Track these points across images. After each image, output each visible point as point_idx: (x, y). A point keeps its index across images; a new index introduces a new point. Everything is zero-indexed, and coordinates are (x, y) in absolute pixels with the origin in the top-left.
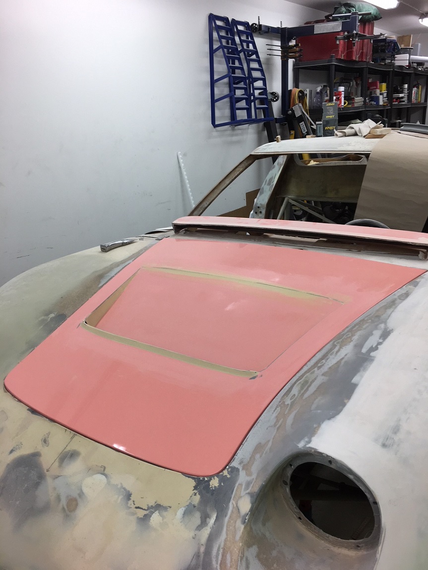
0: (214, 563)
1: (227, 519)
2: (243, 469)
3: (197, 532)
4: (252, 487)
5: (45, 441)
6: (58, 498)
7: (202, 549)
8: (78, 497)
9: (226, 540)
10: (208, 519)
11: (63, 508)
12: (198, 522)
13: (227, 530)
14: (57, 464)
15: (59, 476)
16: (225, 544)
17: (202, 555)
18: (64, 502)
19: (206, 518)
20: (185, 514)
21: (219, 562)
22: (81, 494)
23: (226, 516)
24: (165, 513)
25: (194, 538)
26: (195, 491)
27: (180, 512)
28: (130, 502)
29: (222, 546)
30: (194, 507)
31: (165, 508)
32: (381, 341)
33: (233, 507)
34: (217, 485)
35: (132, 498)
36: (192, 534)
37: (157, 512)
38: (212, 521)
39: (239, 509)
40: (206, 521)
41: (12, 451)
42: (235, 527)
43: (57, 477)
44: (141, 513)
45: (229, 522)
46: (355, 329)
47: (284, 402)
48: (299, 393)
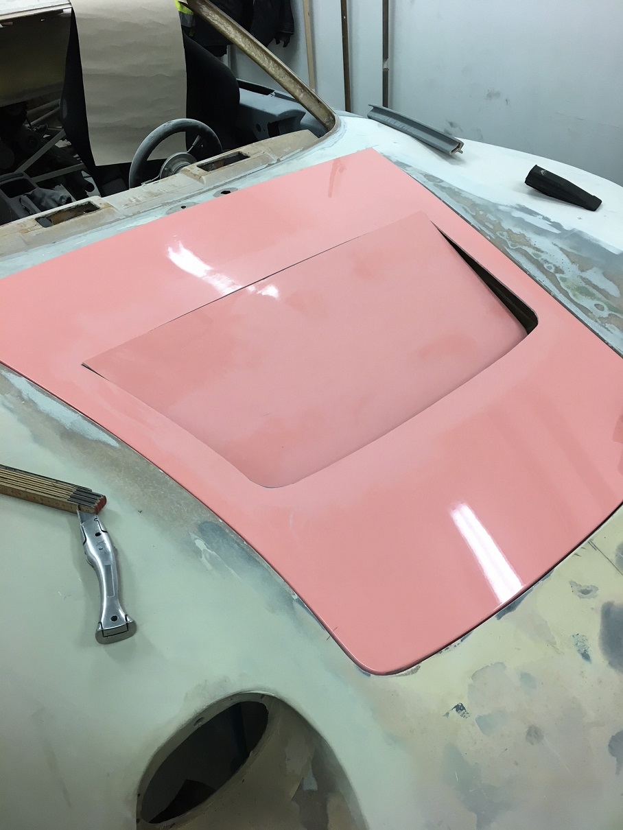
5: (586, 592)
41: (586, 656)
46: (491, 227)
47: (600, 318)
48: (599, 299)
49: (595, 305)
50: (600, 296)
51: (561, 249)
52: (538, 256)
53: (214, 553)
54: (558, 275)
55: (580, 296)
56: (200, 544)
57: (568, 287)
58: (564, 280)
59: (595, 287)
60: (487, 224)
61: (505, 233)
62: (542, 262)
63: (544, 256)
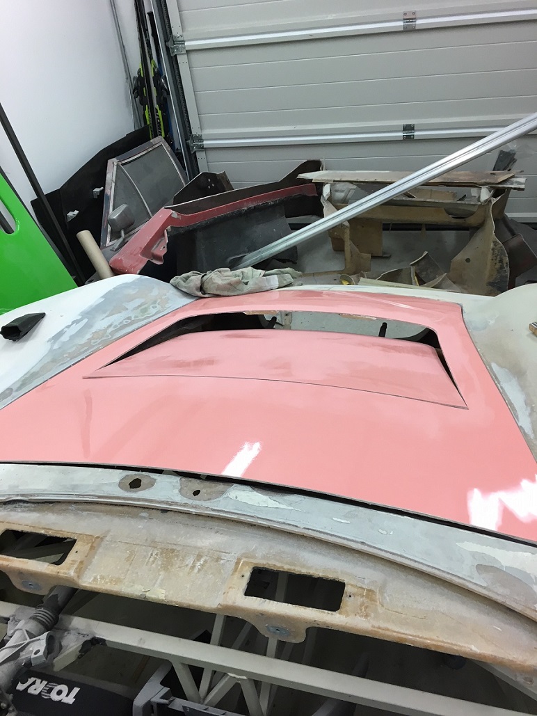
54: (133, 319)
59: (140, 306)
62: (121, 325)
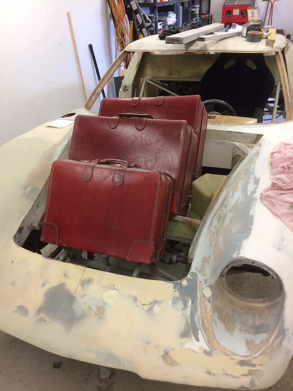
0: (198, 326)
1: (198, 302)
2: (199, 273)
3: (183, 311)
4: (210, 282)
5: (65, 275)
6: (90, 308)
7: (189, 320)
8: (103, 305)
9: (201, 313)
10: (187, 304)
11: (96, 314)
12: (182, 306)
13: (200, 307)
14: (80, 288)
15: (84, 295)
16: (201, 315)
17: (190, 323)
18: (94, 310)
19: (186, 303)
20: (173, 303)
21: (201, 325)
22: (105, 303)
23: (197, 300)
24: (161, 305)
25: (182, 315)
26: (175, 290)
27: (170, 302)
28: (138, 302)
29: (200, 316)
30: (177, 298)
31: (161, 302)
32: (256, 186)
33: (200, 295)
34: (186, 284)
35: (138, 299)
36: (181, 313)
37: (156, 305)
38: (190, 304)
39: (204, 295)
40: (186, 305)
41: (43, 285)
42: (205, 305)
43: (83, 296)
44: (147, 307)
45: (200, 303)
46: (236, 179)
47: (211, 231)
48: (219, 224)
49: (216, 226)
50: (221, 223)
51: (238, 200)
52: (229, 197)
53: (28, 192)
54: (223, 208)
55: (217, 219)
56: (29, 189)
57: (219, 214)
58: (222, 210)
59: (224, 219)
60: (237, 178)
61: (235, 184)
62: (227, 200)
63: (230, 199)
